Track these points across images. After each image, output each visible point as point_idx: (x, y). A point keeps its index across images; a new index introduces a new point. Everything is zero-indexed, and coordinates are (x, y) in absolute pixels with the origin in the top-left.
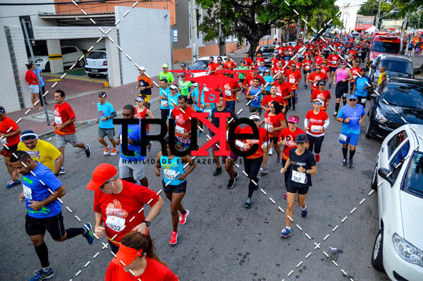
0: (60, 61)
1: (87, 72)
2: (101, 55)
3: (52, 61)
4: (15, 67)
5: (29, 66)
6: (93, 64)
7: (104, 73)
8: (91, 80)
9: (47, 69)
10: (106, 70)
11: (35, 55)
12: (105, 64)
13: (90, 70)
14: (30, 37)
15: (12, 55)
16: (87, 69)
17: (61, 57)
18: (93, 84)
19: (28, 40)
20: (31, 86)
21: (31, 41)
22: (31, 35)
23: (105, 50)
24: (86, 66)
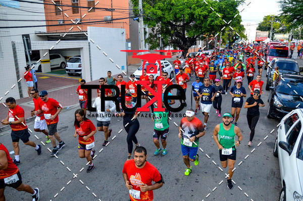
0: (48, 64)
1: (67, 72)
2: (77, 60)
3: (43, 65)
4: (17, 69)
5: (27, 68)
6: (71, 66)
7: (79, 73)
8: (70, 78)
9: (40, 70)
10: (80, 70)
11: (31, 60)
12: (80, 66)
13: (69, 70)
14: (29, 49)
15: (16, 61)
16: (67, 70)
17: (49, 61)
18: (71, 80)
19: (27, 50)
20: (28, 82)
21: (29, 51)
22: (29, 47)
23: (80, 56)
24: (67, 68)
